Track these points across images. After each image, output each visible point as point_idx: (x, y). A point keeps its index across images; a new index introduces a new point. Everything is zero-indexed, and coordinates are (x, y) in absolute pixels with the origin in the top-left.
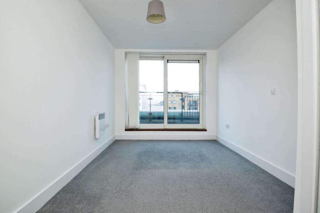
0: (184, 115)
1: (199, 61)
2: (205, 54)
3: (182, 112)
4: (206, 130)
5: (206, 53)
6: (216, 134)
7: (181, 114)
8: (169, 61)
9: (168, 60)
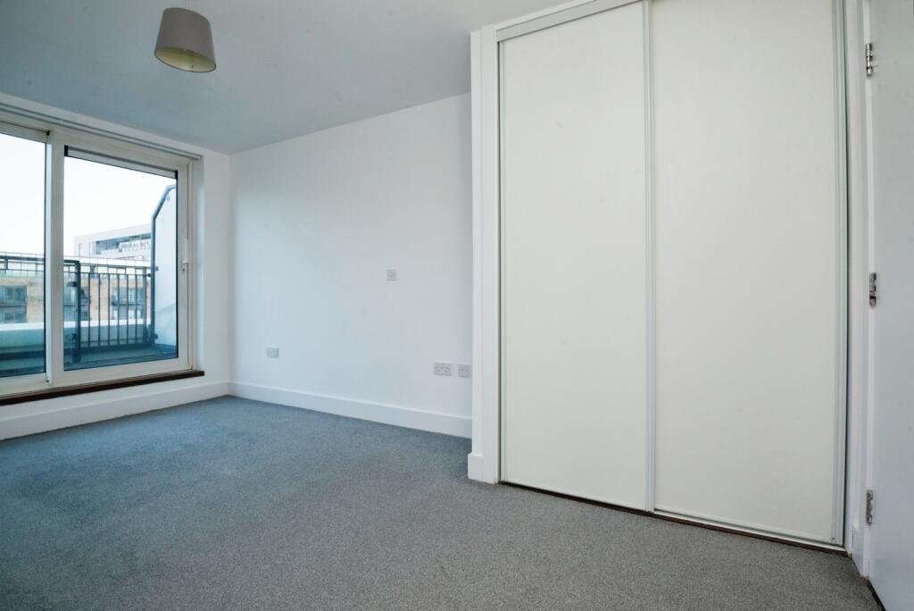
0: (84, 338)
1: (176, 172)
2: (196, 159)
3: (79, 328)
4: (201, 374)
5: (201, 156)
6: (227, 380)
7: (74, 335)
8: (70, 152)
9: (66, 148)
